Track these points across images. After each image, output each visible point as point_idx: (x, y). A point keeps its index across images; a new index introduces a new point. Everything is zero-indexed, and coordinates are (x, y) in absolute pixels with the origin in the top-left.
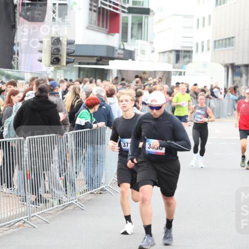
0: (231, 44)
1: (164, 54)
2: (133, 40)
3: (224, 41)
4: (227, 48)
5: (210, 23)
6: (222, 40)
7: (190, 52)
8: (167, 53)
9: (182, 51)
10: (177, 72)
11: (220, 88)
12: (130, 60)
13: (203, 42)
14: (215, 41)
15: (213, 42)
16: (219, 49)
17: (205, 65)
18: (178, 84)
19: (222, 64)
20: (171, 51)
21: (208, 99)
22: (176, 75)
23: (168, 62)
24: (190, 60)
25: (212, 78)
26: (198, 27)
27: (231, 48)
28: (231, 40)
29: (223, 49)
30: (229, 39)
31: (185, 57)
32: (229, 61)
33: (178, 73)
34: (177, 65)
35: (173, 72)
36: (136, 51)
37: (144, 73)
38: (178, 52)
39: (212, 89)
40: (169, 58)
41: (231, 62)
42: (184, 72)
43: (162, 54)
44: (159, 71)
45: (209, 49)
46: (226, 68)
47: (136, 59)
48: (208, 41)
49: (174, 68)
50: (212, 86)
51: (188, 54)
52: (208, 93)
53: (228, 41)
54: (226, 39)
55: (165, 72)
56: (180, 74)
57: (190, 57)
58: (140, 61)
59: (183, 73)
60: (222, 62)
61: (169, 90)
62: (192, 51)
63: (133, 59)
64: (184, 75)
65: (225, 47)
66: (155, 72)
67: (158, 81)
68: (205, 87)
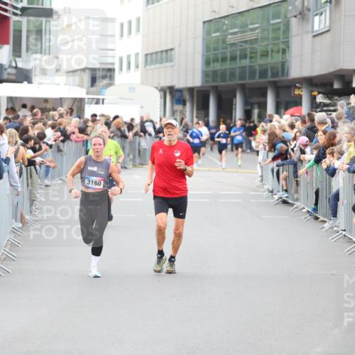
0: (169, 60)
1: (75, 73)
2: (29, 54)
3: (159, 54)
4: (164, 65)
5: (138, 30)
6: (156, 53)
7: (111, 70)
8: (78, 72)
9: (99, 69)
10: (93, 99)
11: (155, 121)
12: (25, 83)
13: (129, 57)
14: (146, 55)
15: (144, 56)
16: (152, 67)
17: (132, 89)
18: (94, 116)
19: (157, 88)
20: (84, 70)
21: (137, 137)
22: (91, 103)
23: (80, 86)
24: (112, 82)
25: (142, 107)
26: (122, 35)
27: (168, 64)
28: (169, 53)
29: (157, 65)
30: (167, 51)
31: (104, 77)
32: (166, 83)
33: (95, 101)
34: (93, 89)
35: (86, 100)
36: (34, 70)
37: (46, 100)
38: (93, 70)
39: (142, 123)
40: (82, 80)
41: (169, 84)
42: (103, 100)
43: (71, 74)
44: (68, 98)
45: (137, 67)
46: (162, 93)
47: (33, 81)
48: (137, 55)
49: (88, 93)
50: (142, 118)
51: (108, 74)
52: (137, 129)
53: (164, 54)
54: (162, 52)
55: (75, 100)
56: (97, 102)
57: (111, 78)
58: (40, 84)
59: (101, 101)
60: (157, 85)
61: (82, 125)
62: (114, 70)
63: (30, 82)
64: (103, 103)
65: (161, 63)
66: (61, 99)
67: (65, 112)
68: (132, 120)
